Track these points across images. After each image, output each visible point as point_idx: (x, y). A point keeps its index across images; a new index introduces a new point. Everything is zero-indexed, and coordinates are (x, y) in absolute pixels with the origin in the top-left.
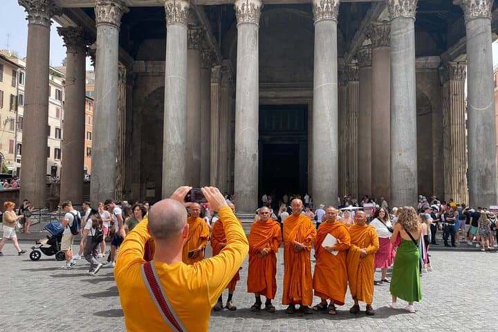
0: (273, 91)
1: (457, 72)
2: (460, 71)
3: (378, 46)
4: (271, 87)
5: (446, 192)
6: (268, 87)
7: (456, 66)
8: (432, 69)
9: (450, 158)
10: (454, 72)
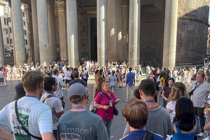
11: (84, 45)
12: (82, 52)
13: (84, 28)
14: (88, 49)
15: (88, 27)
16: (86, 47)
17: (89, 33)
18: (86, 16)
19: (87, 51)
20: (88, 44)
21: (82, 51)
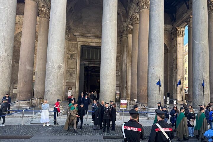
0: (90, 38)
1: (181, 32)
2: (182, 32)
3: (143, 8)
4: (89, 36)
5: (174, 93)
6: (87, 36)
7: (180, 29)
8: (169, 31)
9: (176, 76)
10: (179, 32)
11: (71, 75)
12: (66, 83)
13: (72, 56)
14: (75, 79)
15: (77, 55)
16: (73, 76)
17: (78, 61)
18: (76, 42)
19: (74, 81)
20: (76, 74)
21: (67, 81)
